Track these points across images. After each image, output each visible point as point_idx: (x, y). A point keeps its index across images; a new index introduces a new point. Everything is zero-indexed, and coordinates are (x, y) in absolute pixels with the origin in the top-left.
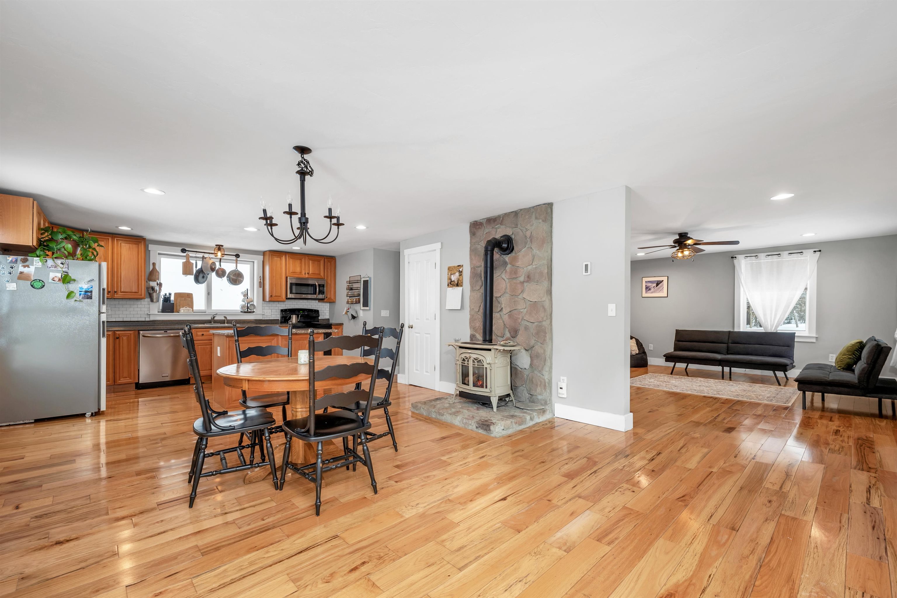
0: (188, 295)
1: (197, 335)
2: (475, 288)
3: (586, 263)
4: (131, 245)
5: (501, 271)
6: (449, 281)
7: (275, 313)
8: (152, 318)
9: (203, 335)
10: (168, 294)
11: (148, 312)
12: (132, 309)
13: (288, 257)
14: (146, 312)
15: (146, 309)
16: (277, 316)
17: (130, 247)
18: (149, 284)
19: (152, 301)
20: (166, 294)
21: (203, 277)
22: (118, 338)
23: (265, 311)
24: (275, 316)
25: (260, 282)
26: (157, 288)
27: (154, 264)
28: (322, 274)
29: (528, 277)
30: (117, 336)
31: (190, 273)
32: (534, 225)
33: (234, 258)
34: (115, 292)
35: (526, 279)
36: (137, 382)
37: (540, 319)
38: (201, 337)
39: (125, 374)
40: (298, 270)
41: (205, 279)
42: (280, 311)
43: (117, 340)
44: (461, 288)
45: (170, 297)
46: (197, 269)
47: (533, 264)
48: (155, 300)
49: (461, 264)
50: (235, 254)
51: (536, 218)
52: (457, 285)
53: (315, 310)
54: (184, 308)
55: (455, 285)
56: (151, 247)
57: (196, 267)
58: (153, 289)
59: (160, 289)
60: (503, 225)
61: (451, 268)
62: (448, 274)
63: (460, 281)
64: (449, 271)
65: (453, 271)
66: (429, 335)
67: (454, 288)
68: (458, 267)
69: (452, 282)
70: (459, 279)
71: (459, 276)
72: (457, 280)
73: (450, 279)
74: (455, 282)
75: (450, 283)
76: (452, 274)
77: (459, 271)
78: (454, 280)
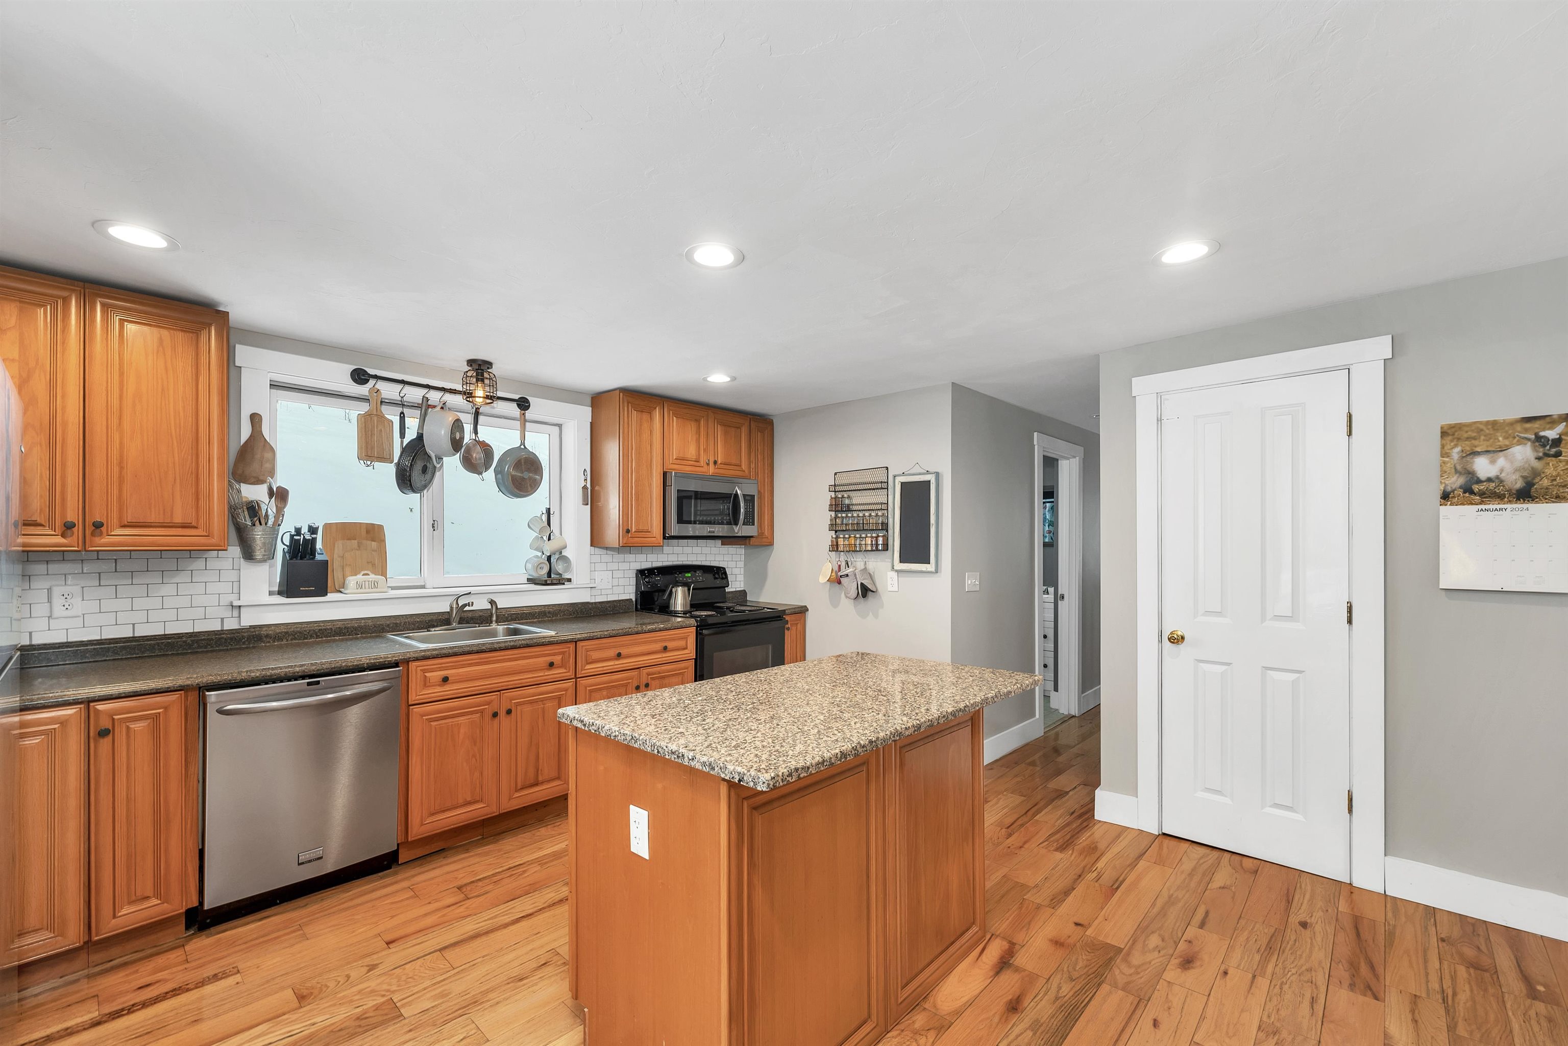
0: (368, 532)
1: (426, 683)
4: (165, 333)
6: (1455, 482)
7: (622, 581)
8: (249, 619)
9: (445, 680)
10: (305, 530)
11: (233, 598)
12: (168, 589)
13: (669, 411)
14: (226, 600)
15: (225, 587)
16: (626, 591)
17: (161, 340)
18: (239, 491)
19: (248, 554)
20: (298, 531)
21: (424, 470)
22: (104, 733)
23: (597, 575)
24: (621, 589)
25: (585, 488)
26: (269, 507)
27: (255, 419)
28: (744, 466)
30: (105, 723)
31: (385, 458)
33: (513, 409)
34: (98, 526)
36: (195, 903)
38: (439, 689)
39: (146, 884)
40: (691, 452)
41: (428, 476)
42: (633, 575)
43: (106, 742)
45: (314, 541)
46: (406, 441)
48: (259, 554)
50: (517, 397)
52: (1525, 494)
53: (719, 568)
54: (360, 577)
55: (1501, 497)
56: (244, 354)
57: (402, 435)
58: (253, 509)
59: (280, 512)
61: (1466, 429)
62: (1447, 453)
63: (1546, 482)
64: (1452, 441)
65: (1484, 440)
66: (1298, 675)
67: (1498, 507)
68: (1528, 425)
69: (1479, 481)
70: (1536, 473)
71: (1539, 458)
72: (1523, 477)
73: (1460, 474)
74: (1502, 481)
75: (1461, 487)
76: (1475, 454)
77: (1538, 438)
78: (1497, 477)
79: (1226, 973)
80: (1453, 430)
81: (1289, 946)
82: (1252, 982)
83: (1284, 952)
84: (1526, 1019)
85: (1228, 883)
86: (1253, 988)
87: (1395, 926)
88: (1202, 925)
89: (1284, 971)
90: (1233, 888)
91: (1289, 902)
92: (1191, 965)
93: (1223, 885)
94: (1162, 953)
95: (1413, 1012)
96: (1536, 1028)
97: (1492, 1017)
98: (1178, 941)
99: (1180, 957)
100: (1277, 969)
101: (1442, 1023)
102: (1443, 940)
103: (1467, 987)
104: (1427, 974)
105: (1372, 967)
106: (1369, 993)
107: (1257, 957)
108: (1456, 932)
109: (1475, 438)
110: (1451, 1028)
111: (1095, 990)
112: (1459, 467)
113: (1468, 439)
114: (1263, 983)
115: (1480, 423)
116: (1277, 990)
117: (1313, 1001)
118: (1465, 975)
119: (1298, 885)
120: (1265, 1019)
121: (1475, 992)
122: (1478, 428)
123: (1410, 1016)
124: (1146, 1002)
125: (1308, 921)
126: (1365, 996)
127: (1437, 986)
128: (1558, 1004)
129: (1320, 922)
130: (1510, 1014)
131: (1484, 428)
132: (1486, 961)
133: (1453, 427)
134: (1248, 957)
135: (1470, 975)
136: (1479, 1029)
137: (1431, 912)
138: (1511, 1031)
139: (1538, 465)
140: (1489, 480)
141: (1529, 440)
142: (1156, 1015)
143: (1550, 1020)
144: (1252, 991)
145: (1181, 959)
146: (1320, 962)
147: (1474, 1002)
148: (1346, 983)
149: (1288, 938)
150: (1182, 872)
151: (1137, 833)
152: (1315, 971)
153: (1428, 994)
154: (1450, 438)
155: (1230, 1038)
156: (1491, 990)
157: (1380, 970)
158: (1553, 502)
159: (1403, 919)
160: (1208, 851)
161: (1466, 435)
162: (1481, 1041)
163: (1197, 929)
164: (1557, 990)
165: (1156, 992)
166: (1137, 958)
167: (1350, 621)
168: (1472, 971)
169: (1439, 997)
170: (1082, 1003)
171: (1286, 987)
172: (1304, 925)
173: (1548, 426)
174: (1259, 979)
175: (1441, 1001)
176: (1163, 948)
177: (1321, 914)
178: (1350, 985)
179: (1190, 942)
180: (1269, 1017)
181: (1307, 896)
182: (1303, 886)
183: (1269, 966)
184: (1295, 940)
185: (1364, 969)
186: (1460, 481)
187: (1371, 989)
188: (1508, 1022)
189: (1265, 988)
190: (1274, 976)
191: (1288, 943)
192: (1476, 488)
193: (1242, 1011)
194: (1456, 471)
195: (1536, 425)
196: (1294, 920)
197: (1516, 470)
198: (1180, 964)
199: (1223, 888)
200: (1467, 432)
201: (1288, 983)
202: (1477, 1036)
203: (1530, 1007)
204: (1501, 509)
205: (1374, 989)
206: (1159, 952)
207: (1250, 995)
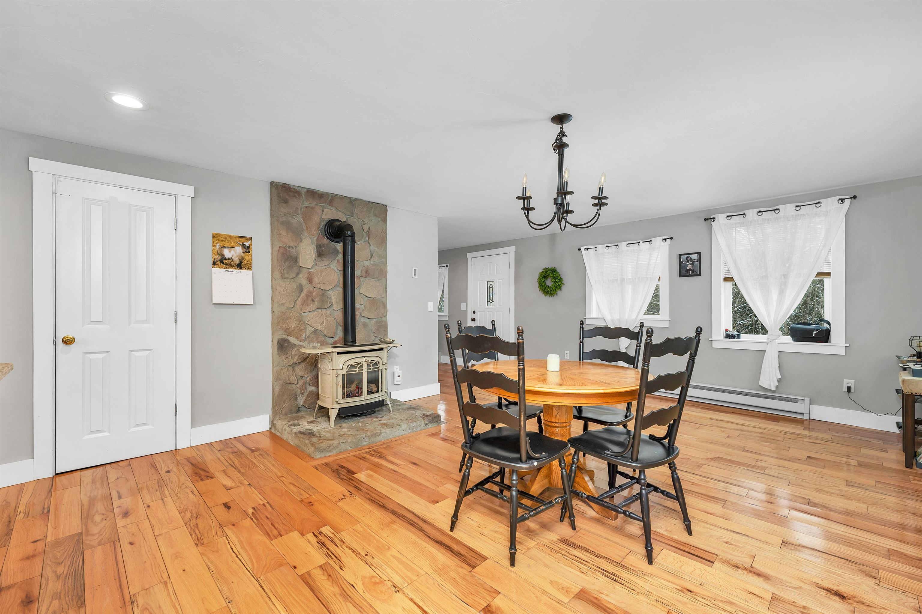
2: (286, 276)
3: (415, 268)
5: (331, 260)
6: (218, 258)
29: (367, 272)
32: (373, 220)
35: (364, 274)
37: (381, 315)
44: (249, 272)
47: (372, 260)
49: (248, 236)
51: (375, 215)
52: (240, 266)
55: (232, 266)
60: (332, 206)
61: (221, 236)
62: (215, 245)
63: (245, 262)
64: (216, 240)
65: (227, 242)
66: (150, 351)
67: (232, 270)
68: (240, 239)
69: (226, 259)
70: (243, 258)
71: (243, 253)
72: (239, 259)
73: (219, 255)
74: (233, 260)
75: (219, 261)
76: (224, 247)
77: (244, 245)
78: (231, 258)
79: (149, 506)
80: (217, 236)
81: (168, 482)
82: (163, 502)
83: (168, 485)
84: (256, 458)
85: (119, 476)
86: (165, 503)
87: (202, 455)
88: (120, 497)
89: (173, 491)
90: (123, 476)
91: (155, 467)
92: (129, 514)
93: (117, 478)
94: (108, 519)
95: (226, 474)
96: (259, 459)
97: (247, 463)
98: (113, 510)
99: (120, 515)
100: (170, 491)
101: (236, 472)
102: (220, 451)
103: (236, 459)
104: (222, 463)
105: (204, 471)
106: (209, 478)
107: (158, 493)
108: (222, 446)
109: (224, 241)
110: (239, 472)
111: (82, 557)
112: (219, 252)
113: (222, 241)
114: (168, 500)
115: (226, 235)
116: (176, 497)
117: (192, 492)
118: (233, 456)
119: (154, 460)
120: (179, 509)
121: (239, 459)
122: (225, 237)
123: (226, 476)
124: (118, 541)
125: (169, 470)
126: (208, 479)
127: (227, 464)
128: (260, 450)
129: (174, 468)
130: (251, 459)
131: (227, 237)
132: (236, 450)
133: (217, 235)
134: (154, 495)
135: (234, 455)
136: (246, 467)
137: (210, 444)
138: (254, 463)
139: (243, 255)
140: (229, 259)
141: (241, 245)
142: (128, 540)
143: (261, 455)
144: (166, 505)
145: (122, 515)
146: (185, 480)
147: (240, 462)
148: (199, 480)
149: (165, 480)
150: (87, 484)
151: (35, 482)
152: (185, 483)
153: (227, 467)
154: (216, 239)
155: (171, 524)
156: (242, 456)
157: (207, 470)
158: (248, 270)
159: (203, 451)
160: (94, 469)
161: (221, 239)
162: (249, 470)
163: (119, 500)
164: (258, 447)
165: (119, 534)
166: (95, 530)
167: (176, 321)
168: (233, 454)
169: (230, 466)
170: (78, 567)
171: (178, 495)
172: (168, 472)
173: (246, 241)
174: (165, 499)
175: (231, 467)
176: (107, 517)
177: (172, 465)
178: (201, 479)
179: (119, 507)
180: (180, 507)
181: (162, 462)
182: (157, 459)
183: (166, 493)
184: (169, 478)
185: (202, 473)
186: (220, 258)
187: (209, 477)
188: (252, 461)
189: (170, 500)
190: (171, 494)
191: (167, 481)
192: (225, 261)
193: (168, 513)
194: (218, 254)
195: (243, 240)
196: (163, 473)
197: (237, 256)
198: (122, 517)
199: (118, 479)
200: (221, 238)
201: (178, 493)
202: (247, 469)
203: (254, 454)
204: (232, 271)
205: (210, 476)
206: (106, 520)
207: (166, 506)
